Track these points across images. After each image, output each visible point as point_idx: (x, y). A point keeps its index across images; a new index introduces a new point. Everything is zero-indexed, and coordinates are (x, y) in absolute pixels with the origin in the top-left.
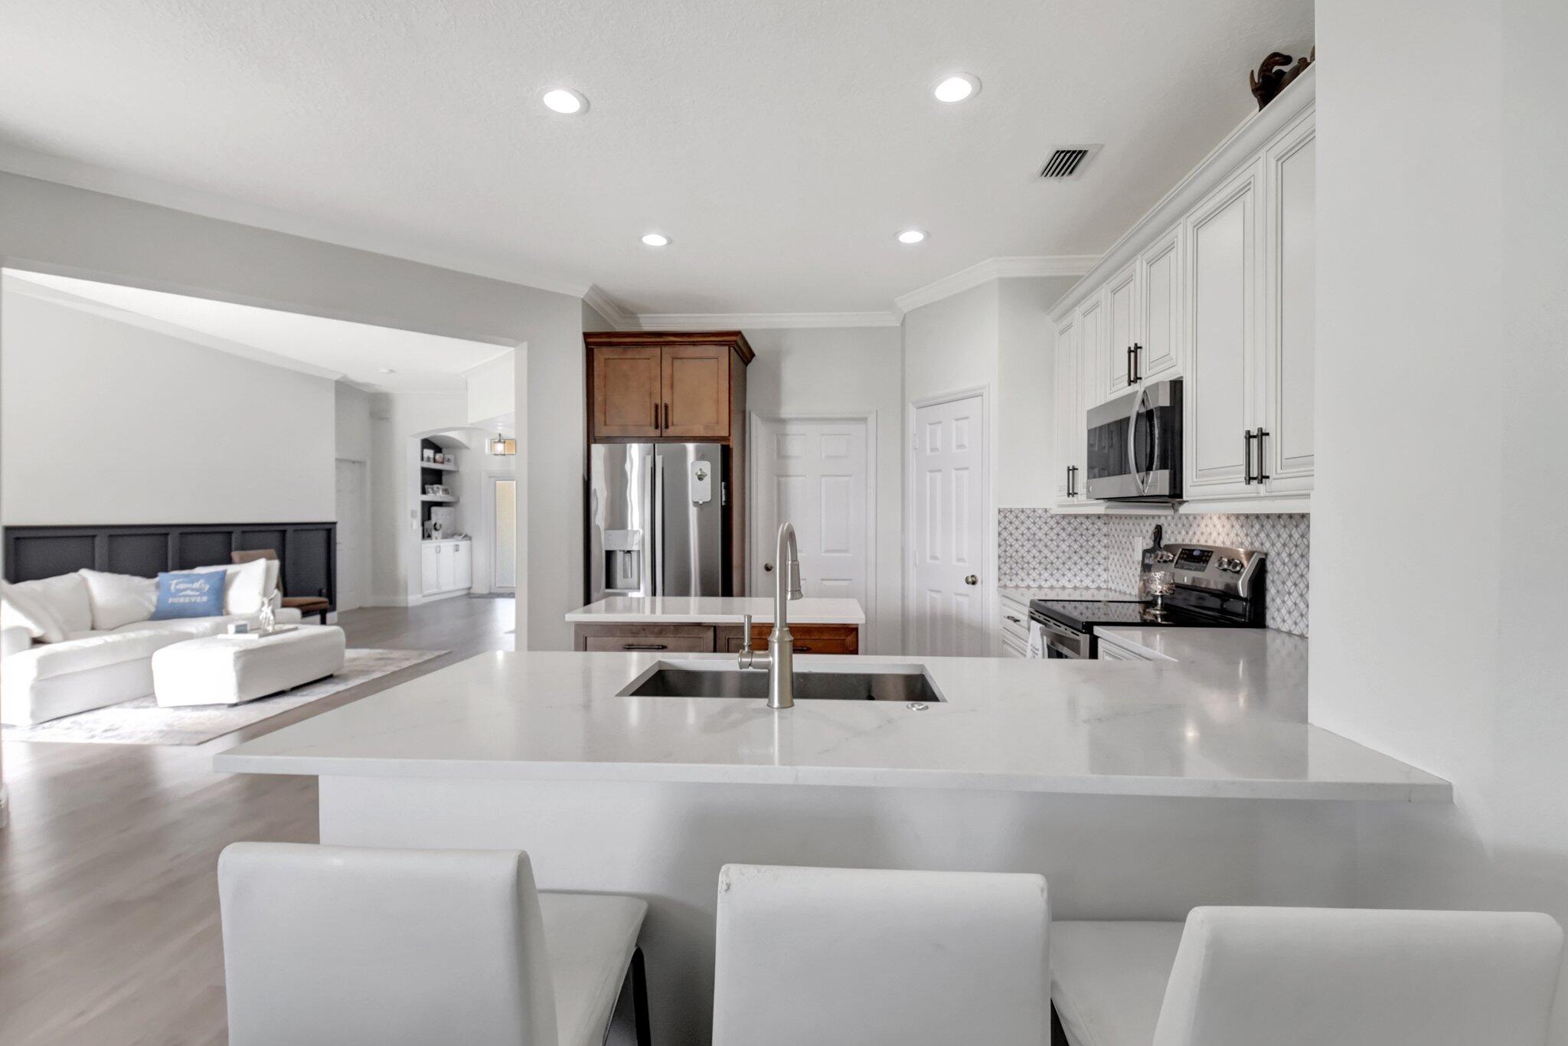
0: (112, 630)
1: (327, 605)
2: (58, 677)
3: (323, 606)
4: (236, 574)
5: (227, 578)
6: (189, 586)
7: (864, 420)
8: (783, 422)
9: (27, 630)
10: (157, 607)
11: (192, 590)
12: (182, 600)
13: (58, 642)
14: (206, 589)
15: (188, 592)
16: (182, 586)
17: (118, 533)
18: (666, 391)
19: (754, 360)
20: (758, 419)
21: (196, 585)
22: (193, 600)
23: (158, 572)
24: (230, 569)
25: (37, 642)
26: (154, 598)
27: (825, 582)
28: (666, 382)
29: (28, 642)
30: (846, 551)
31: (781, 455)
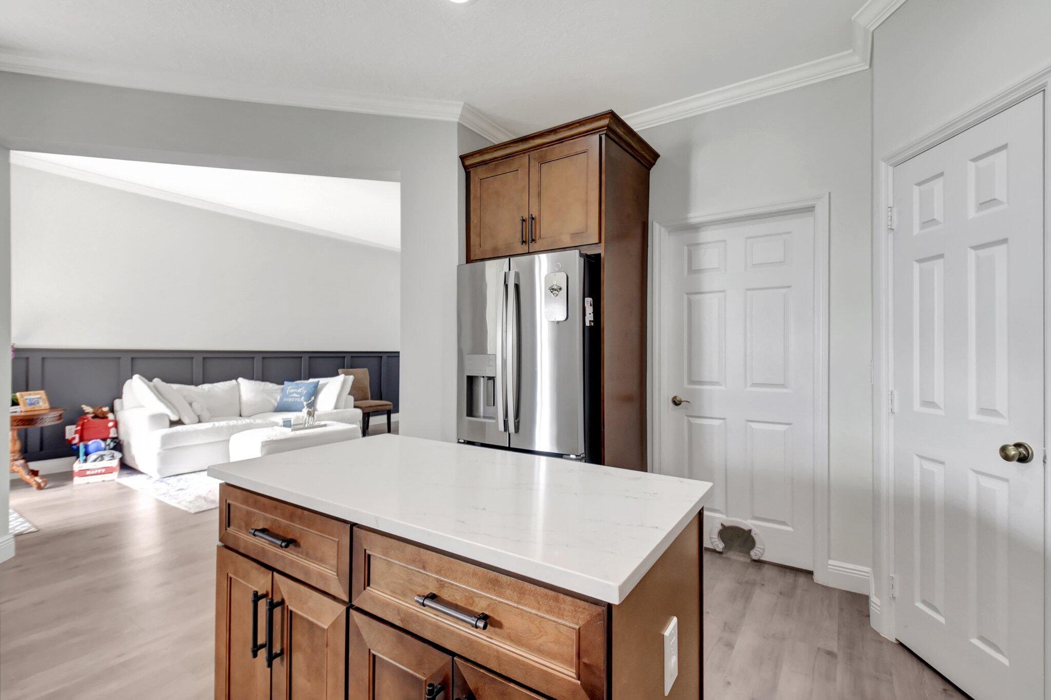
0: (249, 417)
1: (391, 407)
2: (174, 448)
3: (388, 408)
4: (325, 385)
5: (319, 386)
6: (296, 390)
7: (810, 209)
8: (695, 228)
9: (168, 416)
10: (278, 404)
11: (297, 393)
12: (290, 400)
13: (189, 424)
14: (304, 393)
15: (295, 395)
16: (292, 391)
17: (268, 357)
18: (534, 201)
19: (659, 161)
20: (663, 229)
21: (300, 390)
22: (296, 400)
23: (285, 380)
24: (322, 381)
25: (173, 423)
26: (279, 398)
27: (754, 425)
28: (534, 191)
29: (168, 423)
30: (783, 386)
31: (693, 269)
